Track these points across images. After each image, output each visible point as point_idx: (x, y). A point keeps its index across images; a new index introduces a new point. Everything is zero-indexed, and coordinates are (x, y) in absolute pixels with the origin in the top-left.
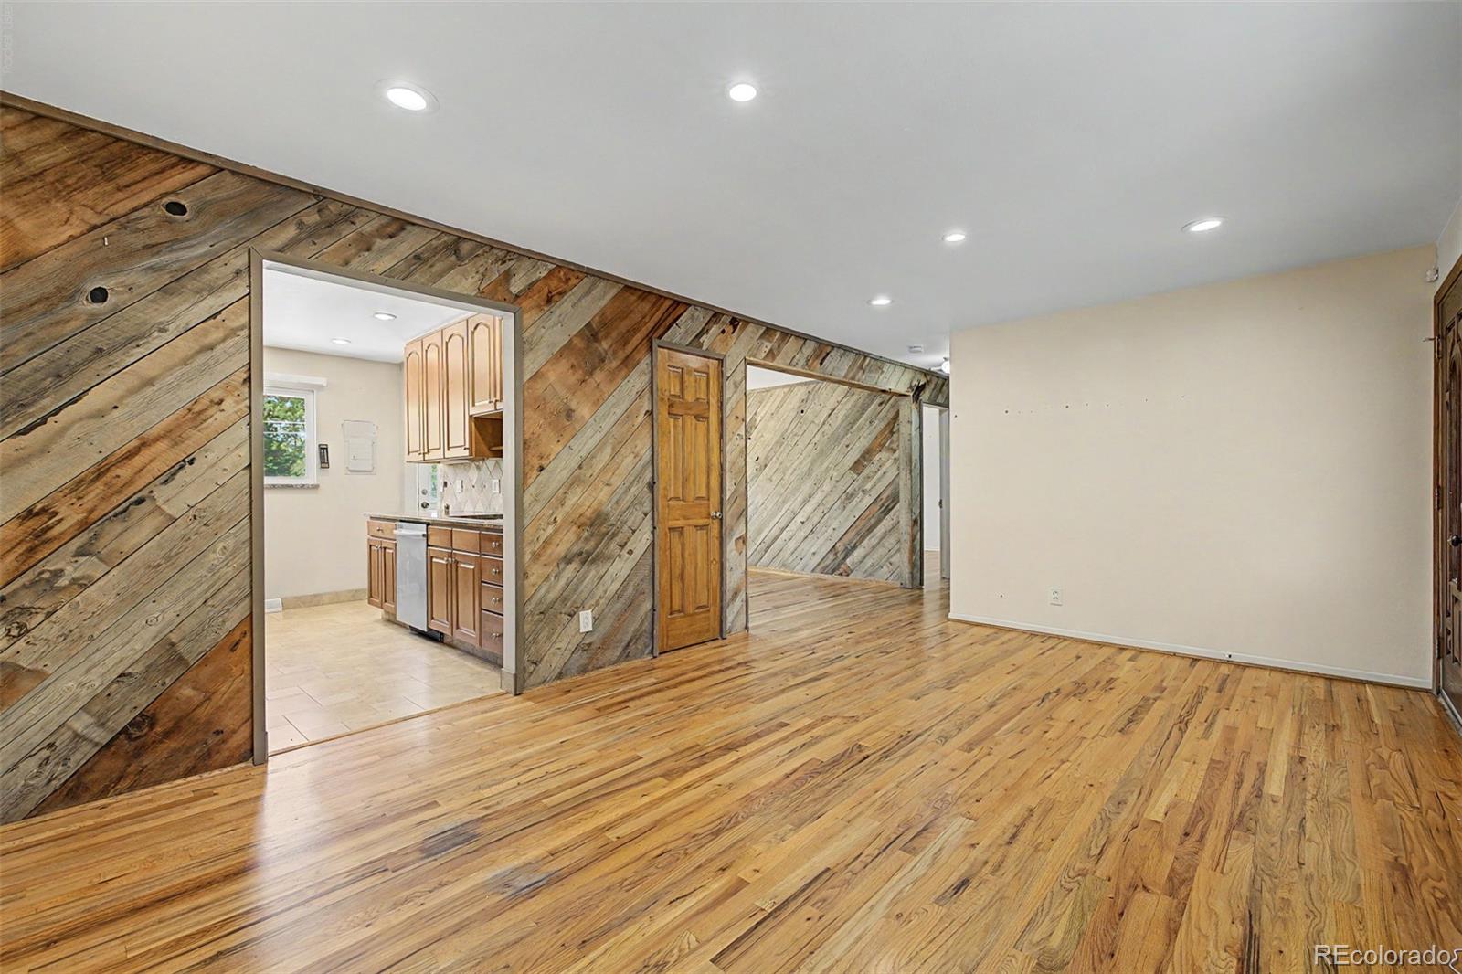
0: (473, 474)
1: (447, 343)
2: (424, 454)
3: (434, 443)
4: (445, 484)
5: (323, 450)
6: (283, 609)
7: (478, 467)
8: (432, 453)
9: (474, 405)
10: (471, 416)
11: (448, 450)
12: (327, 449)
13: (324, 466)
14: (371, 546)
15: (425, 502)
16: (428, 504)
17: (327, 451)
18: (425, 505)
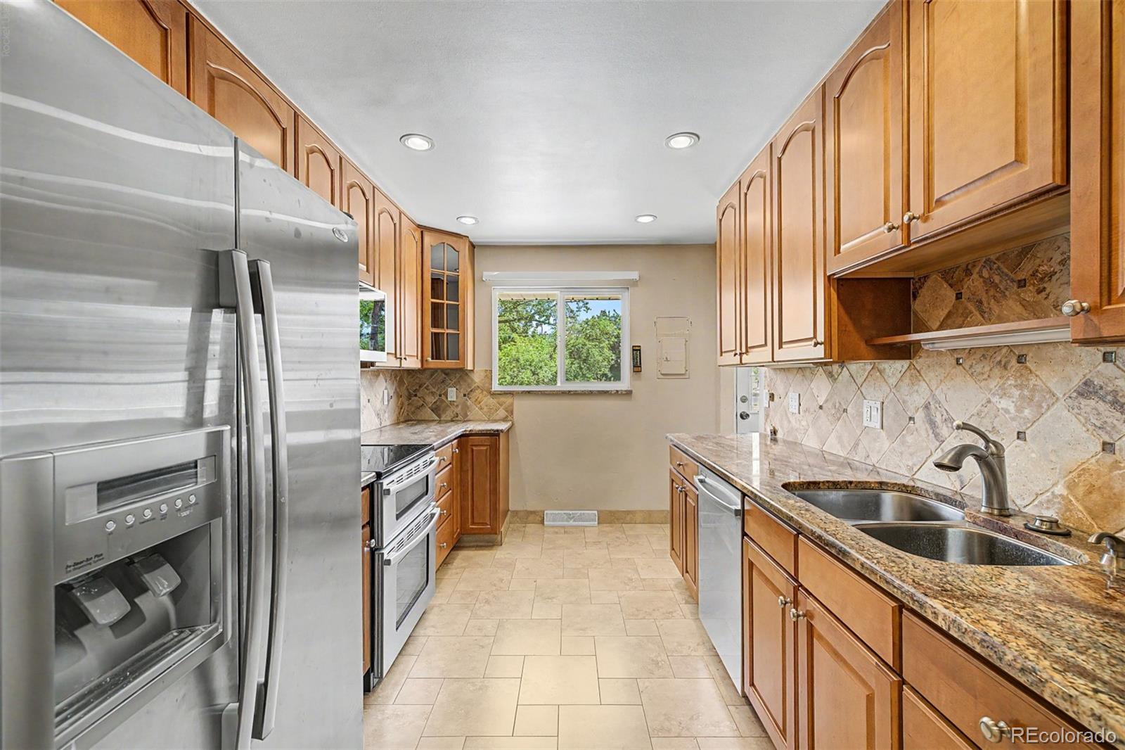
0: (821, 387)
1: (780, 159)
2: (741, 354)
3: (756, 337)
4: (772, 397)
5: (636, 350)
6: (598, 523)
7: (830, 375)
8: (753, 353)
9: (838, 251)
10: (829, 279)
11: (780, 347)
12: (640, 350)
13: (636, 369)
14: (673, 481)
15: (744, 412)
16: (748, 415)
17: (640, 353)
18: (744, 416)
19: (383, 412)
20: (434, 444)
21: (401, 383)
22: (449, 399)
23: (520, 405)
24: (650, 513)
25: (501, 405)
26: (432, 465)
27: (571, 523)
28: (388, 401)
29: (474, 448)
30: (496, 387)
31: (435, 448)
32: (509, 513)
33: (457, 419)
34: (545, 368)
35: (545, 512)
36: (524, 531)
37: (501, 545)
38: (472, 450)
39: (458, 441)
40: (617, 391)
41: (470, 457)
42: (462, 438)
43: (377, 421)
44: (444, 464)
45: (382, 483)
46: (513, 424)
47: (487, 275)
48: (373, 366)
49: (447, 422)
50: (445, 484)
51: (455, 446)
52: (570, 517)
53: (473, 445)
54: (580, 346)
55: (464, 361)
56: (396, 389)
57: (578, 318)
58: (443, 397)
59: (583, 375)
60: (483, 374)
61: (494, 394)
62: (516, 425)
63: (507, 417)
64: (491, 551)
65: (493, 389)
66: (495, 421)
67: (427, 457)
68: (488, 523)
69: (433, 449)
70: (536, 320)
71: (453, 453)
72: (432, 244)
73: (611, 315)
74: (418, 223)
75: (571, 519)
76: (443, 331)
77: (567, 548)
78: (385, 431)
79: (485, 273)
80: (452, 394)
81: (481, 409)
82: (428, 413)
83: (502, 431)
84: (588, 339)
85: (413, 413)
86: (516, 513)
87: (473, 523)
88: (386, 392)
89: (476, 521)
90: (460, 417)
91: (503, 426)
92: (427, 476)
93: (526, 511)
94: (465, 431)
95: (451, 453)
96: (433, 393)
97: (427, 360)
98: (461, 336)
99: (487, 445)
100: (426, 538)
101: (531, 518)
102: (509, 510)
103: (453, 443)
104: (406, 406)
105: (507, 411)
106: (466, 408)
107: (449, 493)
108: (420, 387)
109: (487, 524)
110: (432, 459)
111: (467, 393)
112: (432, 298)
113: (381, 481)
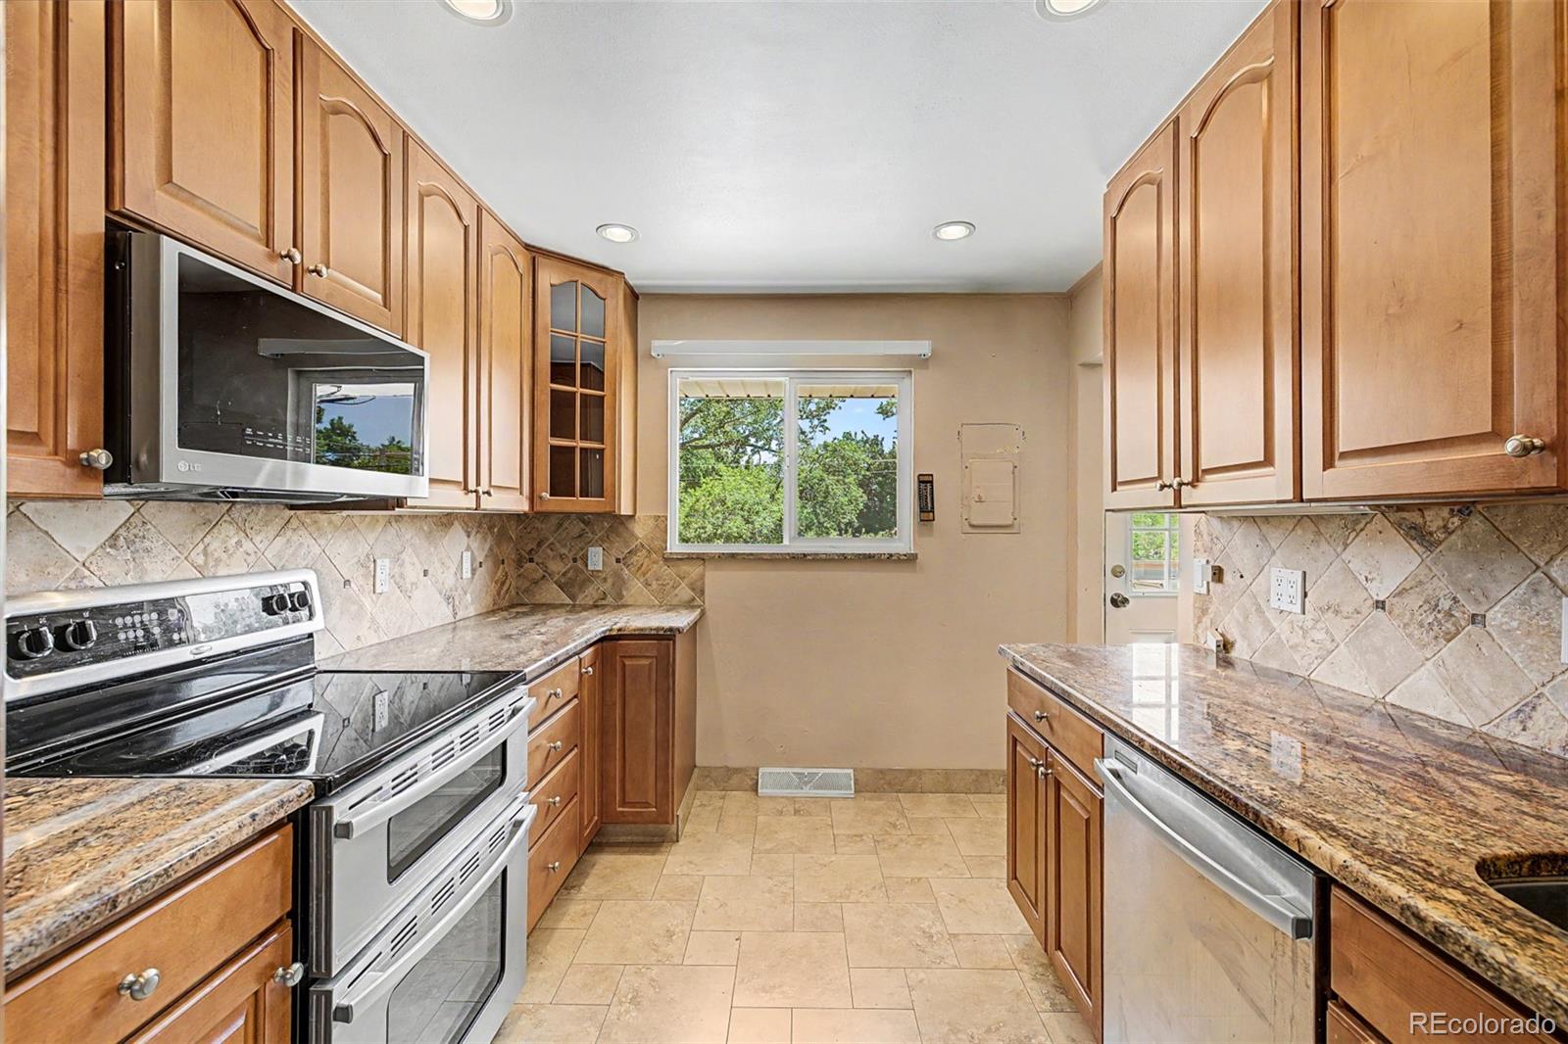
2: (1180, 485)
5: (925, 483)
6: (856, 794)
12: (931, 482)
13: (925, 516)
14: (1015, 741)
15: (1118, 595)
16: (1125, 601)
17: (932, 486)
18: (1118, 602)
19: (460, 591)
20: (526, 670)
21: (501, 538)
22: (590, 568)
23: (715, 580)
24: (948, 774)
25: (683, 578)
26: (518, 716)
27: (808, 791)
28: (474, 571)
29: (627, 662)
30: (674, 546)
31: (528, 678)
32: (696, 770)
33: (604, 602)
34: (764, 514)
35: (761, 770)
36: (721, 808)
37: (678, 841)
38: (624, 665)
39: (596, 651)
40: (891, 555)
41: (619, 679)
42: (605, 644)
43: (448, 611)
44: (555, 703)
45: (331, 808)
46: (703, 614)
47: (659, 346)
48: (400, 505)
49: (585, 608)
50: (559, 743)
51: (586, 663)
52: (803, 780)
53: (625, 657)
54: (816, 481)
55: (614, 497)
56: (491, 549)
57: (812, 441)
58: (579, 564)
59: (820, 523)
60: (651, 523)
61: (669, 560)
62: (708, 613)
63: (693, 599)
64: (657, 857)
65: (669, 551)
66: (672, 608)
67: (504, 703)
68: (651, 800)
69: (523, 680)
70: (752, 445)
71: (581, 675)
72: (553, 282)
73: (859, 438)
74: (528, 242)
75: (806, 783)
76: (575, 444)
77: (801, 850)
78: (466, 628)
79: (656, 343)
80: (596, 558)
81: (647, 584)
82: (552, 592)
83: (678, 630)
84: (827, 471)
85: (526, 591)
86: (708, 771)
87: (624, 803)
88: (467, 556)
89: (630, 797)
90: (610, 600)
91: (682, 620)
92: (504, 744)
93: (726, 767)
94: (611, 630)
95: (577, 676)
96: (562, 557)
97: (541, 498)
98: (607, 454)
99: (652, 657)
100: (500, 879)
101: (735, 780)
102: (695, 766)
103: (581, 656)
104: (512, 581)
105: (693, 590)
106: (620, 583)
107: (573, 753)
108: (539, 545)
109: (647, 805)
110: (518, 704)
111: (621, 557)
112: (552, 382)
113: (326, 804)
